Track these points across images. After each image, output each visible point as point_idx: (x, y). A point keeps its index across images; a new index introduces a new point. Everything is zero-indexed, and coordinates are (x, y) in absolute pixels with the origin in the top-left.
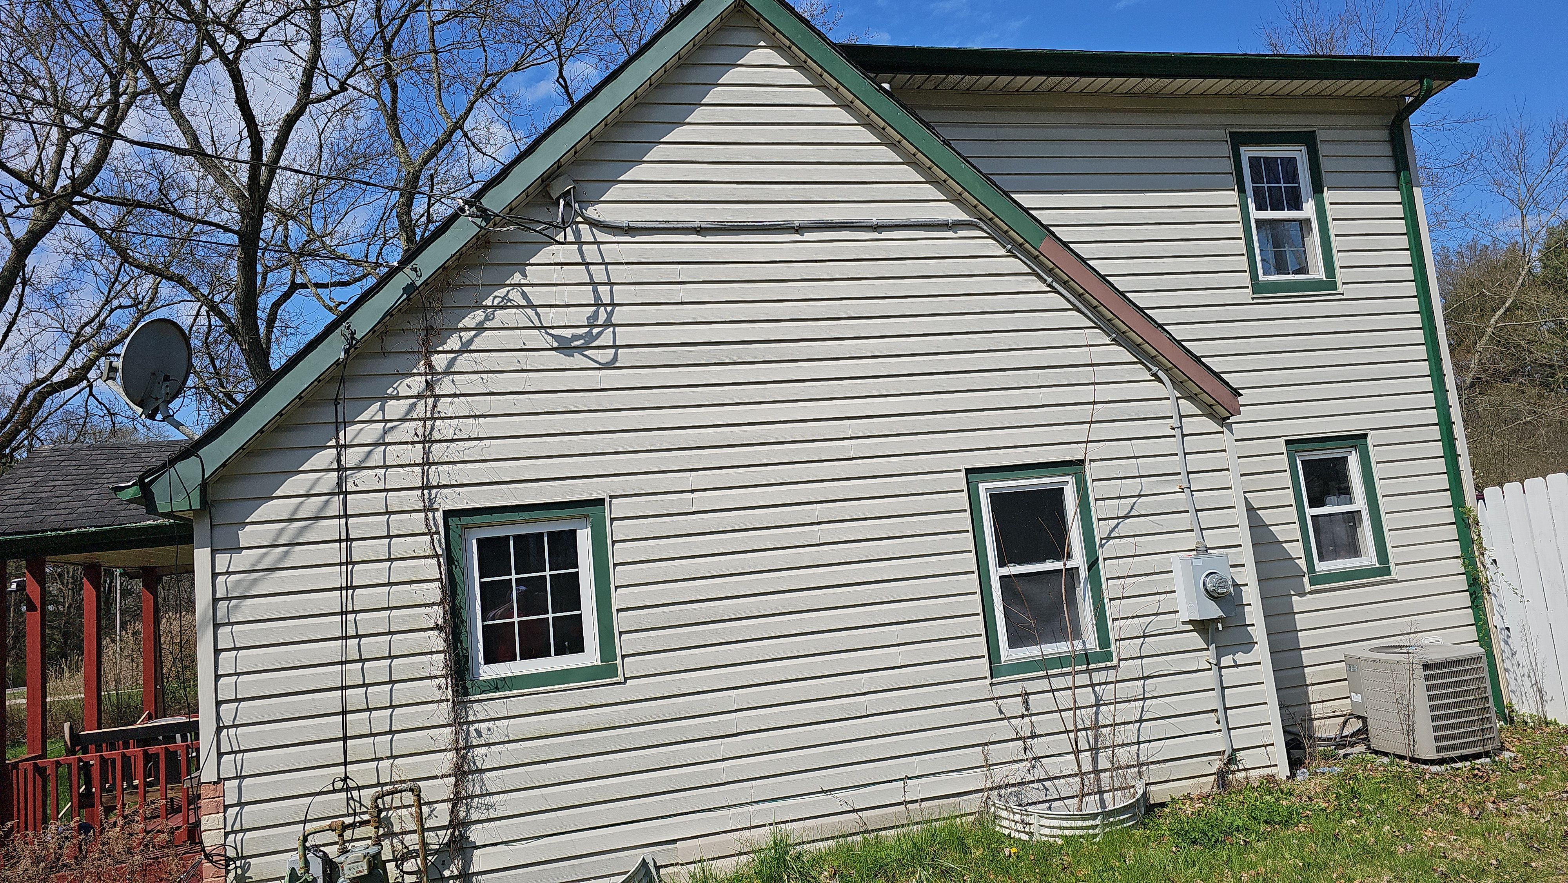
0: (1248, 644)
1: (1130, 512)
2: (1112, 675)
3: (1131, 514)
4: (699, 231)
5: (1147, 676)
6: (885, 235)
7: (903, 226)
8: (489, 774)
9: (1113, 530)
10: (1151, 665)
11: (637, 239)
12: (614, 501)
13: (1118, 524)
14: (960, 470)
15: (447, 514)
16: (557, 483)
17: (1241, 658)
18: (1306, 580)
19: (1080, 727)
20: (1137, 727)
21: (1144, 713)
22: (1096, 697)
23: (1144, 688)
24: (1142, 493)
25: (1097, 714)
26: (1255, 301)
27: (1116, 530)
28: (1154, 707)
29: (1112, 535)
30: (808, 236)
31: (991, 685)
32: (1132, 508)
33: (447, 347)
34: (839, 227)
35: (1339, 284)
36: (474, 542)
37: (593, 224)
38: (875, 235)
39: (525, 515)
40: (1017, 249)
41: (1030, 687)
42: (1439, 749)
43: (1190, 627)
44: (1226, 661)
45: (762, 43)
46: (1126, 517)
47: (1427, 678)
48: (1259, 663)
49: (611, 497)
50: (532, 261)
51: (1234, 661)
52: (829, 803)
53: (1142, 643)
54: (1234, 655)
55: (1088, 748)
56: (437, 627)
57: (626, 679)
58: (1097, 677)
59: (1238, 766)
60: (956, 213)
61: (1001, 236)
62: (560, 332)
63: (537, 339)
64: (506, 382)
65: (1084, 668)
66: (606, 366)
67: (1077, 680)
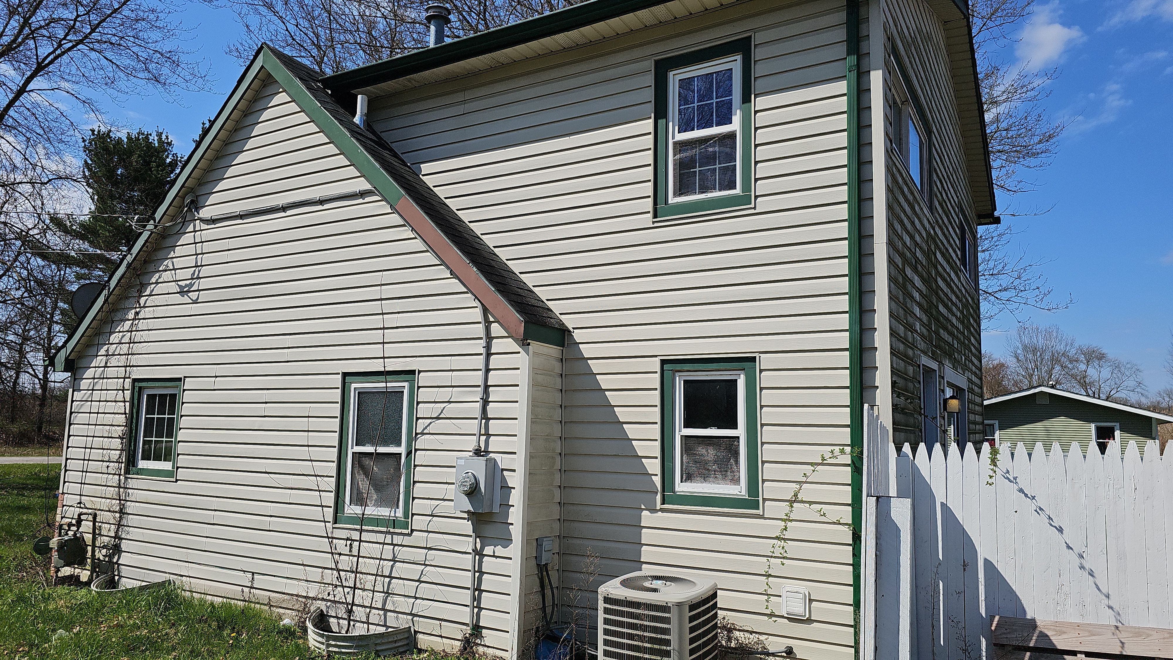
0: (507, 541)
1: (440, 414)
2: (407, 540)
3: (440, 416)
4: (241, 217)
5: (430, 548)
6: (327, 206)
7: (334, 199)
8: (130, 516)
9: (426, 428)
10: (434, 540)
11: (217, 225)
12: (187, 379)
13: (431, 423)
14: (339, 374)
15: (135, 380)
16: (167, 367)
17: (500, 550)
18: (659, 497)
19: (380, 574)
20: (416, 585)
21: (422, 576)
22: (394, 555)
23: (426, 556)
24: (451, 400)
25: (392, 567)
26: (656, 225)
27: (428, 428)
28: (431, 574)
29: (425, 432)
30: (289, 213)
31: (333, 528)
32: (442, 412)
33: (146, 294)
34: (301, 205)
36: (145, 396)
37: (202, 220)
38: (320, 207)
41: (358, 536)
43: (466, 516)
44: (488, 550)
46: (438, 418)
48: (511, 559)
49: (185, 377)
50: (178, 244)
51: (494, 552)
53: (430, 521)
54: (495, 547)
55: (382, 591)
56: (120, 437)
57: (177, 481)
58: (397, 540)
59: (481, 642)
62: (180, 283)
63: (173, 287)
64: (160, 311)
65: (384, 529)
66: (195, 302)
67: (380, 538)
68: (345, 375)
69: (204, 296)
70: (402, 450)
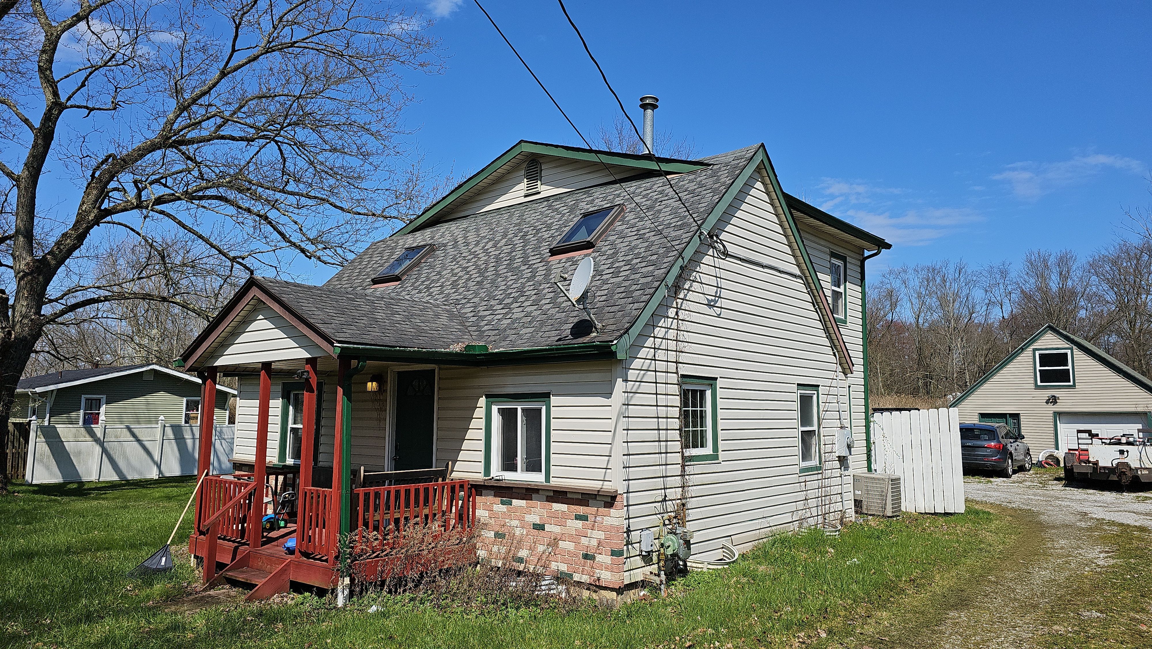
4: (740, 259)
7: (788, 273)
8: (690, 500)
9: (824, 416)
10: (829, 473)
11: (727, 259)
12: (720, 379)
13: (825, 413)
14: (795, 384)
15: (681, 376)
16: (705, 367)
23: (828, 482)
24: (830, 402)
29: (824, 418)
31: (799, 477)
33: (680, 297)
35: (848, 322)
38: (779, 274)
39: (698, 381)
40: (811, 292)
41: (808, 478)
42: (893, 512)
45: (760, 180)
47: (892, 485)
49: (719, 377)
50: (702, 262)
52: (757, 525)
53: (828, 464)
57: (718, 462)
59: (845, 516)
60: (797, 272)
61: (807, 285)
62: (708, 297)
63: (703, 299)
64: (695, 317)
65: (817, 472)
66: (719, 316)
67: (815, 477)
68: (798, 385)
69: (725, 313)
70: (815, 428)
